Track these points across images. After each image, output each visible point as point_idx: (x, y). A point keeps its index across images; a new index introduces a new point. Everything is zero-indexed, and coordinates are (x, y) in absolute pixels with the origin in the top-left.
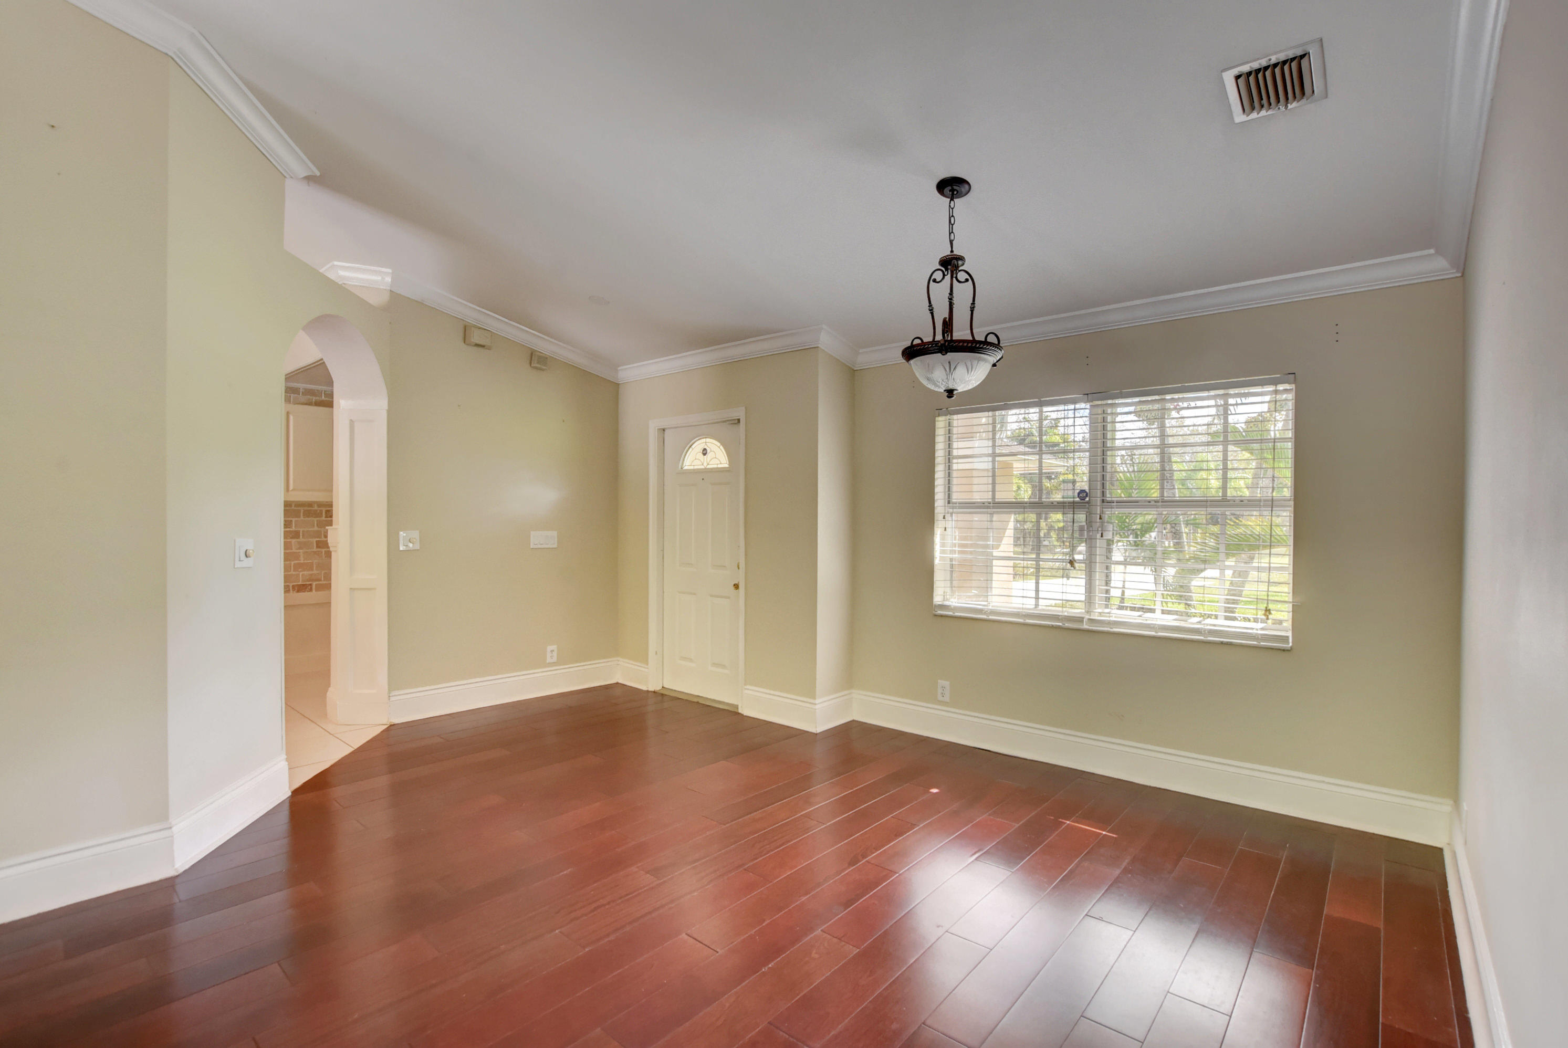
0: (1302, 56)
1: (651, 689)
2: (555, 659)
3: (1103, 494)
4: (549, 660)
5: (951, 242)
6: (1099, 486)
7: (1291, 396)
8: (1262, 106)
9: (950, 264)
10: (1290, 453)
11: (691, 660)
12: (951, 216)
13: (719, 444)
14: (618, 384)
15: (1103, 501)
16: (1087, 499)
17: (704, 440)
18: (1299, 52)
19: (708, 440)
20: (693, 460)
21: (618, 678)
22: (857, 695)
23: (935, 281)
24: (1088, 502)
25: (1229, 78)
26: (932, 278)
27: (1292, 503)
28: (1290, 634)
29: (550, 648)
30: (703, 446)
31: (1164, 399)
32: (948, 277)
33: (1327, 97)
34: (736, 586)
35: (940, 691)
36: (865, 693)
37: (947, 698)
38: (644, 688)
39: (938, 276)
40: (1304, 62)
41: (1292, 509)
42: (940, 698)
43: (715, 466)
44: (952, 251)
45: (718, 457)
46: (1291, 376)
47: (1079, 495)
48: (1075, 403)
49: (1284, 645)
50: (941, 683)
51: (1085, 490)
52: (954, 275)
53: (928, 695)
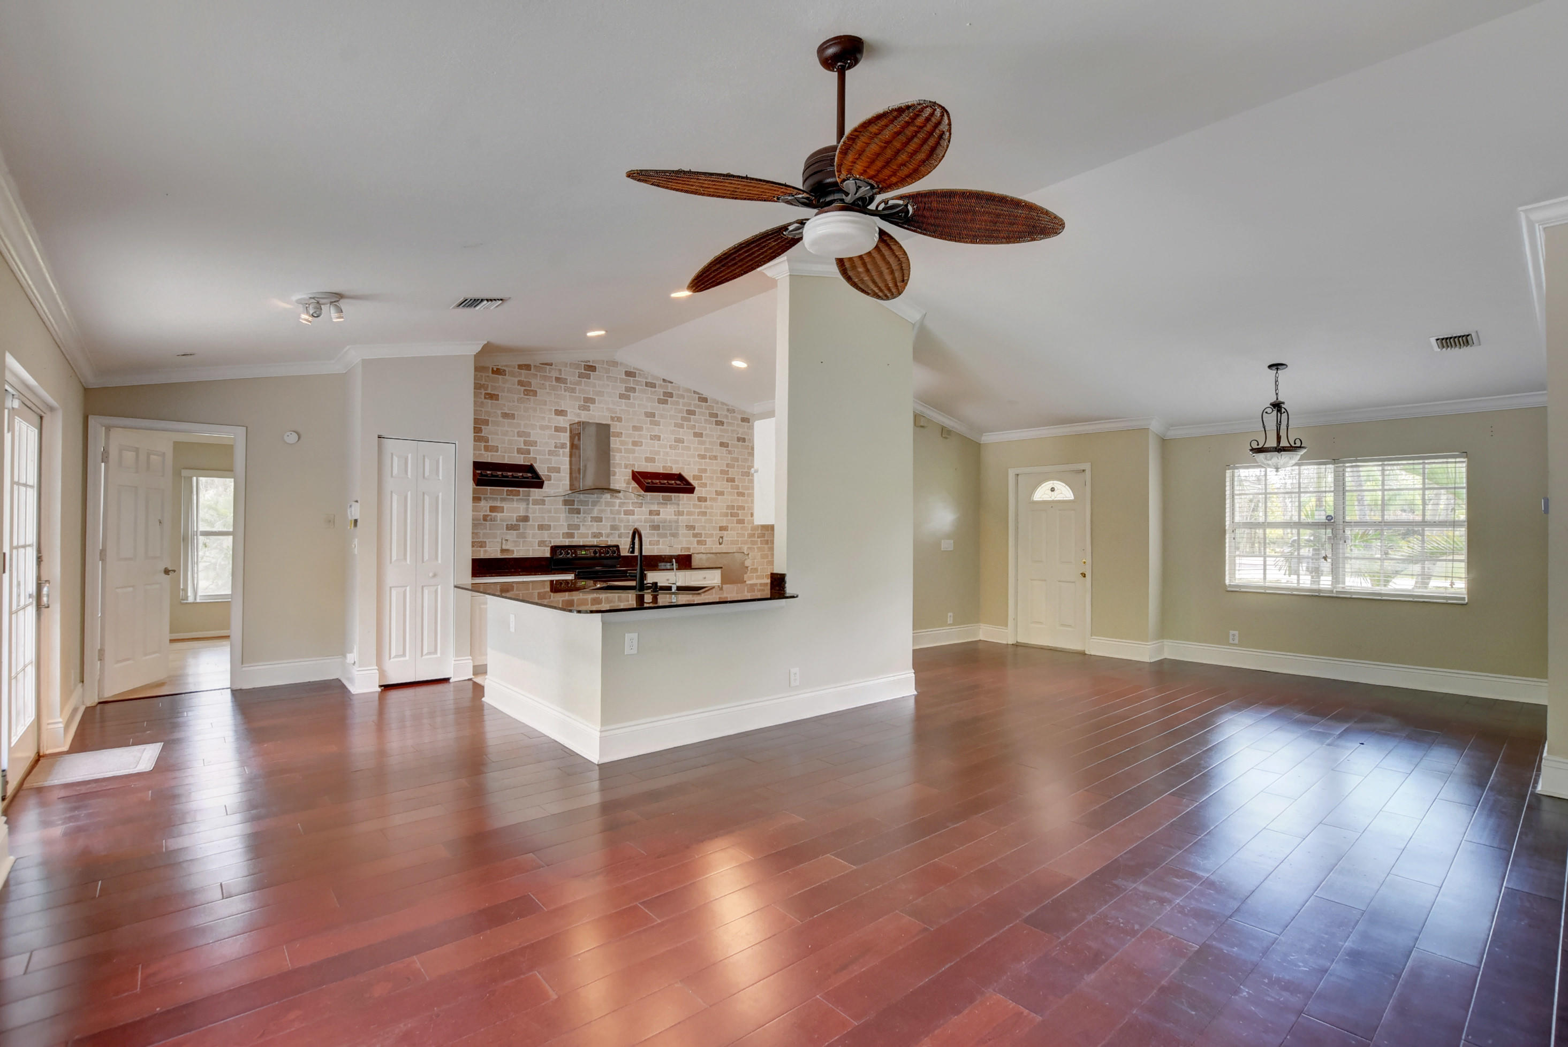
0: (1468, 335)
1: (1010, 642)
2: (951, 622)
3: (1344, 518)
4: (949, 623)
5: (1277, 394)
6: (1341, 513)
7: (1464, 465)
8: (1448, 347)
9: (1277, 406)
10: (1465, 496)
11: (1041, 623)
12: (1276, 381)
13: (1064, 485)
14: (980, 444)
15: (1344, 522)
16: (1332, 521)
17: (1052, 482)
18: (1467, 334)
19: (1055, 482)
20: (1042, 493)
21: (981, 637)
22: (1167, 643)
23: (1266, 413)
24: (1334, 522)
25: (1433, 340)
26: (1265, 411)
27: (1466, 523)
28: (1466, 596)
29: (950, 614)
30: (1051, 486)
31: (1384, 464)
32: (1275, 412)
33: (1480, 345)
34: (1084, 575)
35: (1231, 637)
36: (1171, 641)
37: (1236, 642)
38: (1005, 642)
39: (1269, 410)
40: (1469, 338)
41: (1466, 527)
42: (1231, 641)
43: (1062, 499)
44: (1277, 399)
45: (1064, 492)
46: (1465, 454)
47: (1327, 519)
48: (1325, 465)
49: (1462, 602)
50: (1232, 632)
51: (1331, 516)
52: (1279, 411)
53: (1222, 640)
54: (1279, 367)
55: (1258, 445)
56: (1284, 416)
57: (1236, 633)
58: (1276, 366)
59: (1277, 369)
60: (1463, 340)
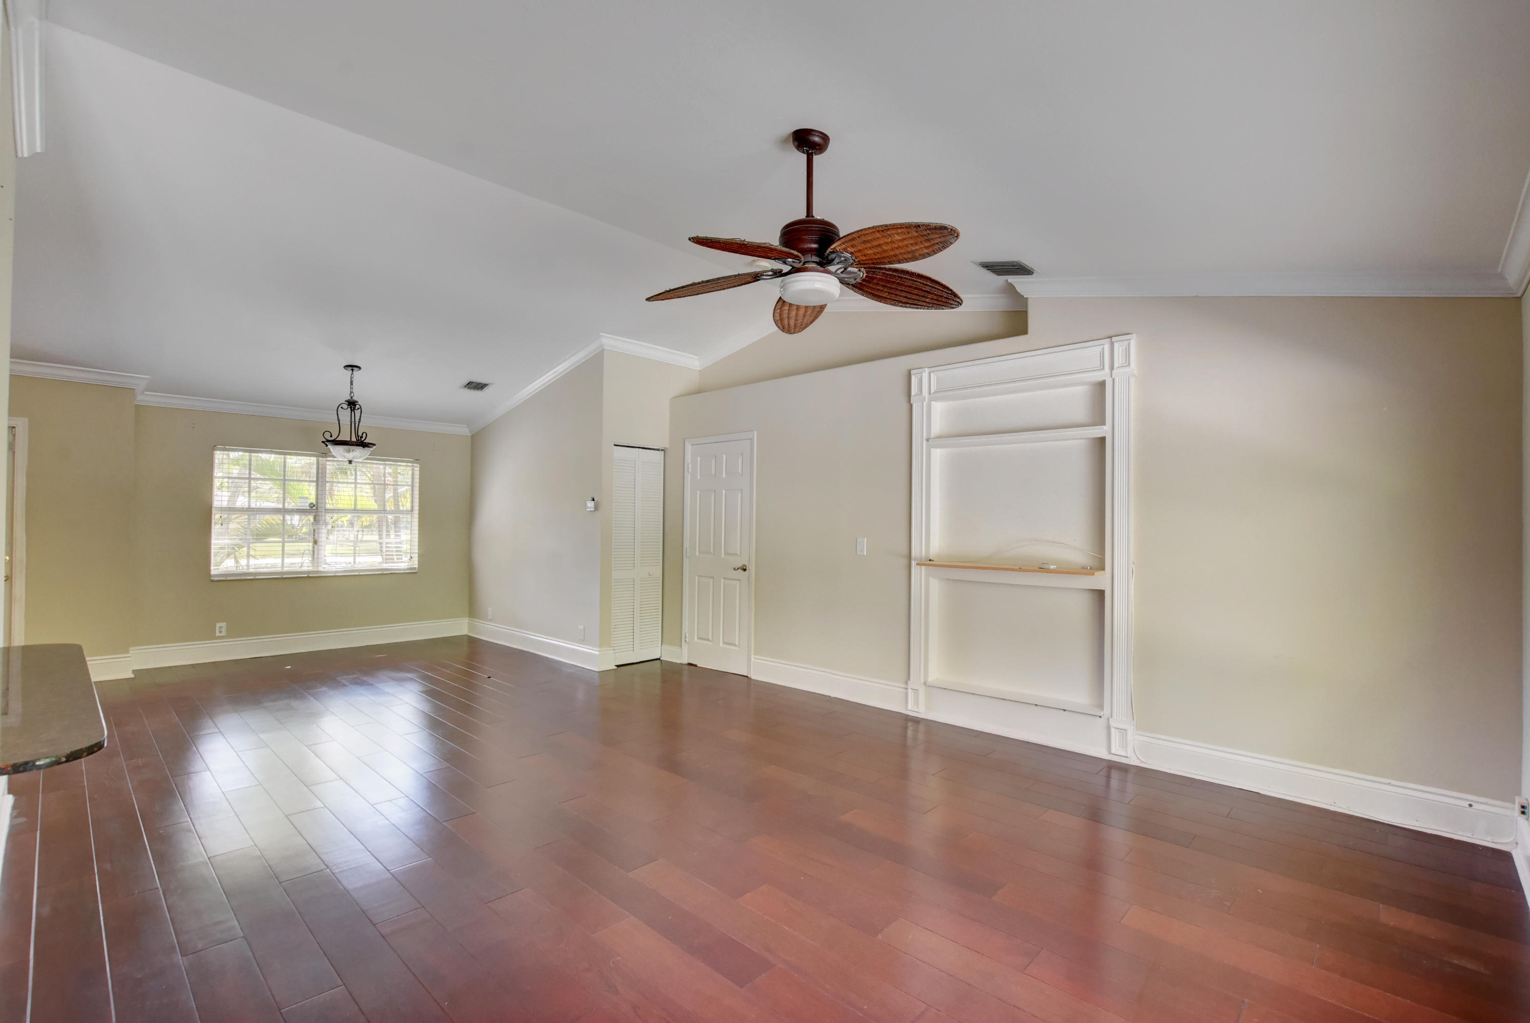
3: (324, 506)
5: (352, 393)
6: (321, 501)
8: (469, 389)
9: (352, 404)
12: (352, 381)
15: (324, 509)
16: (314, 508)
18: (486, 382)
23: (342, 408)
26: (341, 406)
28: (417, 566)
32: (349, 409)
33: (487, 394)
34: (7, 578)
35: (224, 630)
37: (224, 634)
39: (345, 406)
42: (218, 634)
44: (352, 398)
47: (309, 506)
48: (310, 456)
49: (415, 571)
50: (218, 625)
51: (312, 503)
52: (353, 410)
53: (209, 635)
54: (354, 368)
55: (331, 436)
56: (358, 412)
57: (224, 624)
58: (352, 367)
59: (352, 370)
60: (480, 386)
